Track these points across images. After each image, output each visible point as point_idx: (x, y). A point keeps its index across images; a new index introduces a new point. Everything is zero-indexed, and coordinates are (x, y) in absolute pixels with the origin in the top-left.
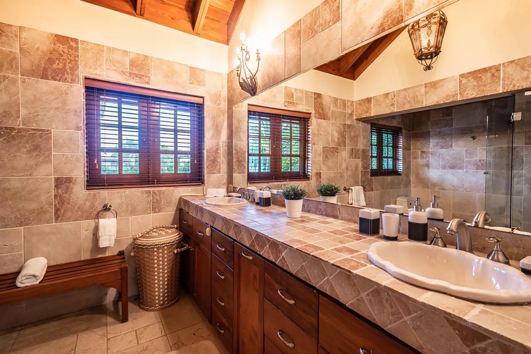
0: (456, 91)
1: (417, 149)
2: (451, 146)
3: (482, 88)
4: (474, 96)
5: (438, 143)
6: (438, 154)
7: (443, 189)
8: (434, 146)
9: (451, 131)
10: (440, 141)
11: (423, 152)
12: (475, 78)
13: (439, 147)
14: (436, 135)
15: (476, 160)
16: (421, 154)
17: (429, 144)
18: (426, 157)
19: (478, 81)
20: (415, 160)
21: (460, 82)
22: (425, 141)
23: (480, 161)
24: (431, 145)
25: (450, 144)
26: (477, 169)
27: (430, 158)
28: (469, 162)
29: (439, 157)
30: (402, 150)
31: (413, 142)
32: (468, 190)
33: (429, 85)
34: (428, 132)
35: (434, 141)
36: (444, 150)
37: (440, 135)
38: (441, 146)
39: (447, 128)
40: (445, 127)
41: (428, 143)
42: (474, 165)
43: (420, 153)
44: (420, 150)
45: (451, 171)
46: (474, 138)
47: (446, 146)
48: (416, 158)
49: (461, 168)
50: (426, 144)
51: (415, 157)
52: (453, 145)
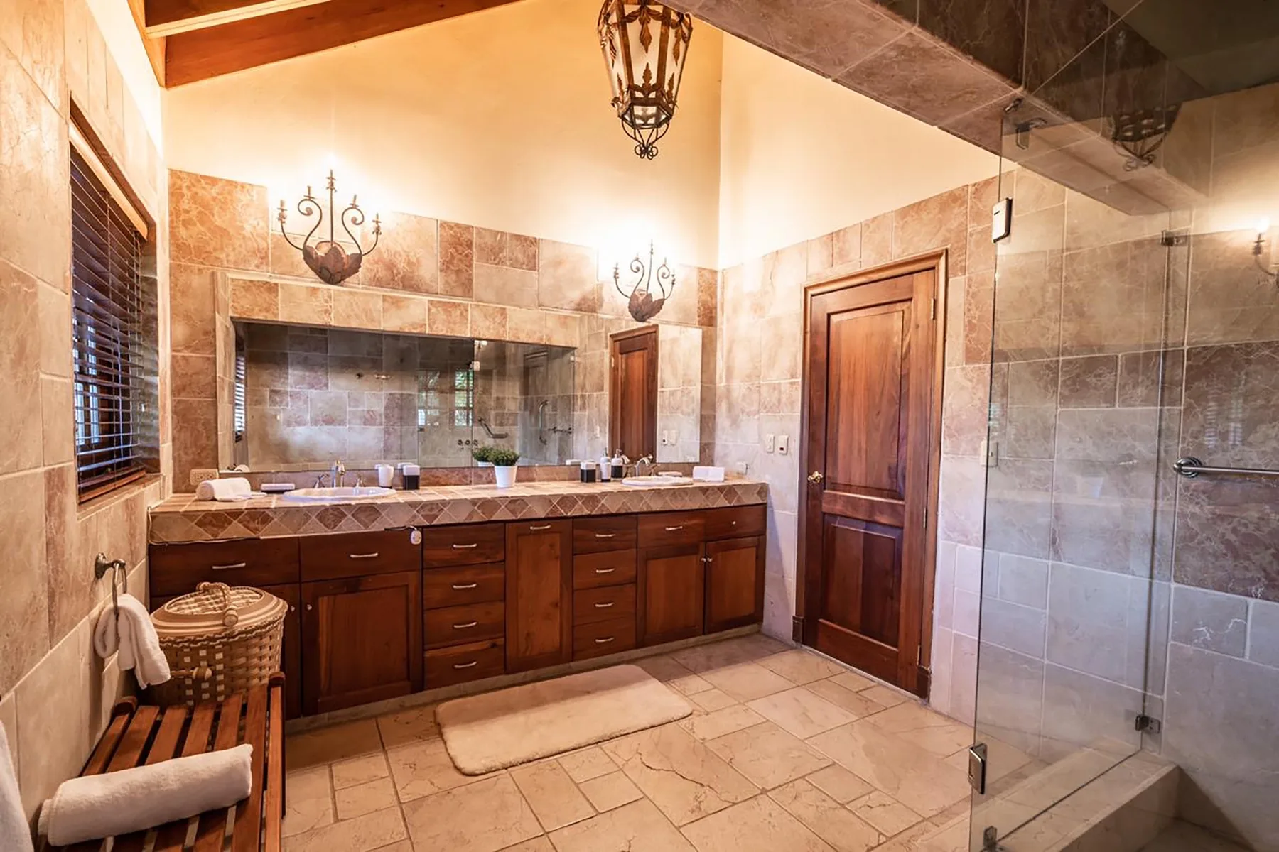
0: (424, 320)
1: (263, 385)
2: (326, 385)
3: (452, 325)
4: (443, 333)
5: (304, 378)
6: (303, 398)
7: (315, 460)
8: (297, 384)
9: (326, 359)
10: (307, 374)
11: (274, 392)
12: (445, 311)
13: (305, 386)
14: (299, 363)
15: (363, 411)
16: (270, 397)
17: (287, 378)
18: (281, 402)
19: (447, 316)
20: (258, 407)
21: (429, 310)
22: (278, 371)
23: (368, 412)
24: (291, 380)
25: (324, 381)
26: (365, 424)
27: (290, 404)
28: (354, 413)
29: (305, 402)
30: (243, 386)
31: (253, 370)
32: (353, 457)
33: (390, 300)
34: (285, 355)
35: (296, 372)
36: (314, 391)
37: (306, 364)
38: (309, 384)
39: (318, 354)
40: (315, 350)
41: (285, 375)
42: (361, 418)
43: (268, 393)
44: (268, 387)
45: (326, 428)
46: (360, 376)
47: (317, 384)
48: (260, 404)
49: (342, 423)
50: (280, 377)
51: (256, 401)
52: (329, 385)
